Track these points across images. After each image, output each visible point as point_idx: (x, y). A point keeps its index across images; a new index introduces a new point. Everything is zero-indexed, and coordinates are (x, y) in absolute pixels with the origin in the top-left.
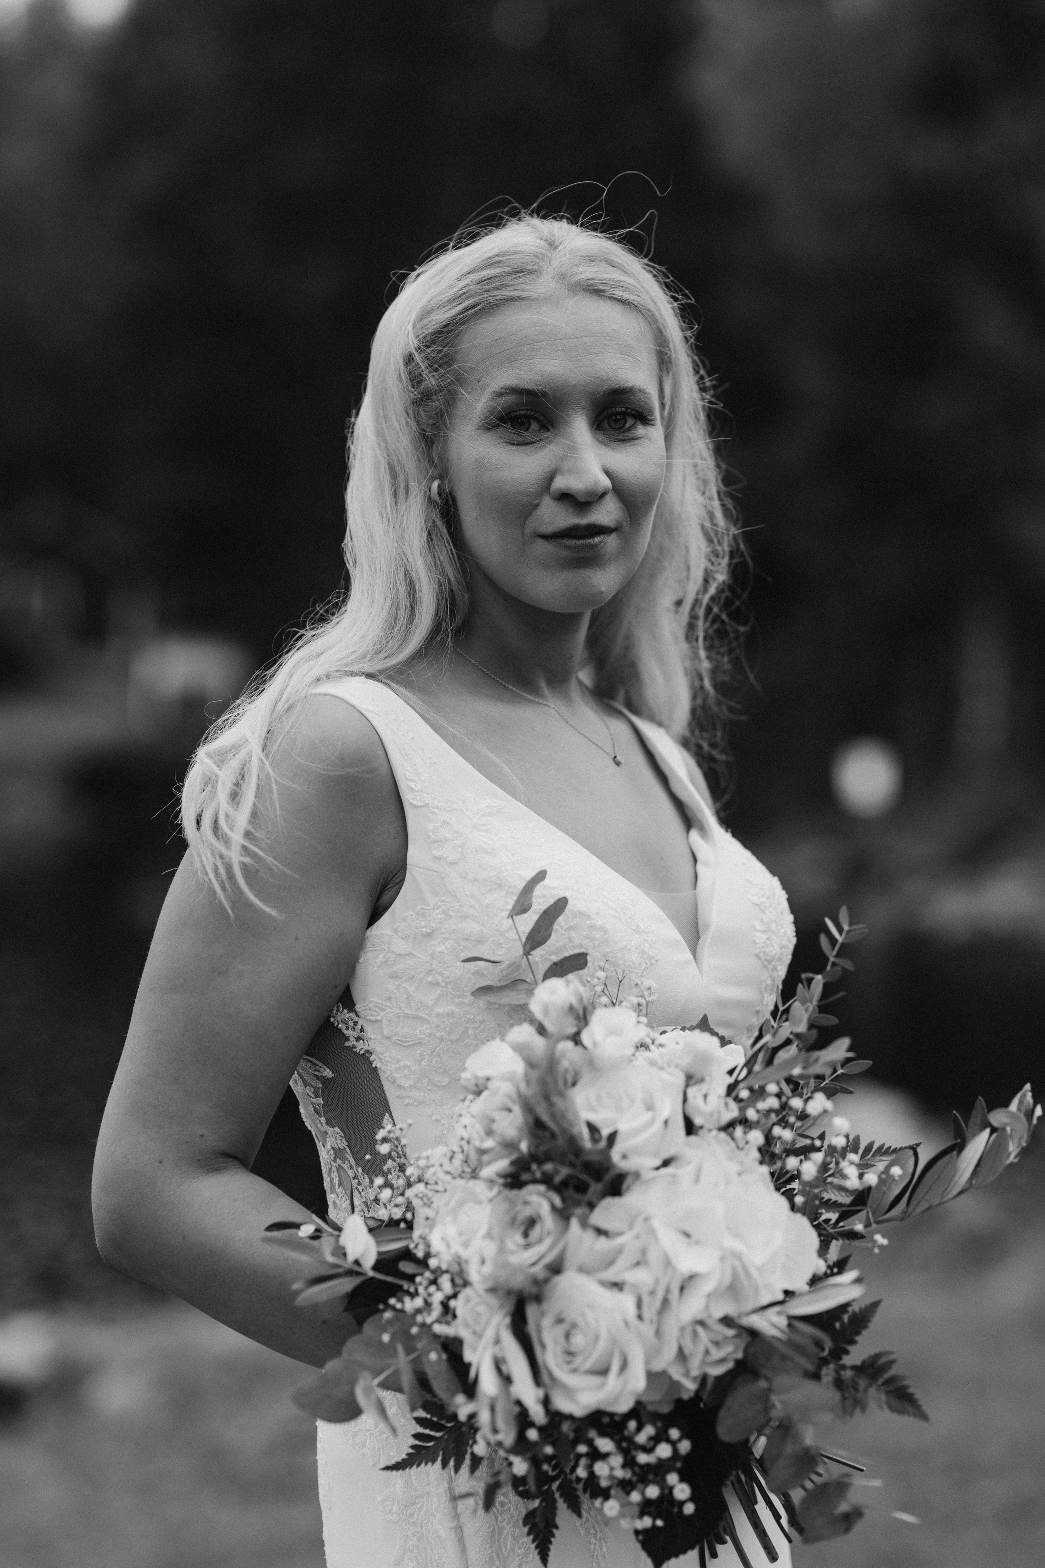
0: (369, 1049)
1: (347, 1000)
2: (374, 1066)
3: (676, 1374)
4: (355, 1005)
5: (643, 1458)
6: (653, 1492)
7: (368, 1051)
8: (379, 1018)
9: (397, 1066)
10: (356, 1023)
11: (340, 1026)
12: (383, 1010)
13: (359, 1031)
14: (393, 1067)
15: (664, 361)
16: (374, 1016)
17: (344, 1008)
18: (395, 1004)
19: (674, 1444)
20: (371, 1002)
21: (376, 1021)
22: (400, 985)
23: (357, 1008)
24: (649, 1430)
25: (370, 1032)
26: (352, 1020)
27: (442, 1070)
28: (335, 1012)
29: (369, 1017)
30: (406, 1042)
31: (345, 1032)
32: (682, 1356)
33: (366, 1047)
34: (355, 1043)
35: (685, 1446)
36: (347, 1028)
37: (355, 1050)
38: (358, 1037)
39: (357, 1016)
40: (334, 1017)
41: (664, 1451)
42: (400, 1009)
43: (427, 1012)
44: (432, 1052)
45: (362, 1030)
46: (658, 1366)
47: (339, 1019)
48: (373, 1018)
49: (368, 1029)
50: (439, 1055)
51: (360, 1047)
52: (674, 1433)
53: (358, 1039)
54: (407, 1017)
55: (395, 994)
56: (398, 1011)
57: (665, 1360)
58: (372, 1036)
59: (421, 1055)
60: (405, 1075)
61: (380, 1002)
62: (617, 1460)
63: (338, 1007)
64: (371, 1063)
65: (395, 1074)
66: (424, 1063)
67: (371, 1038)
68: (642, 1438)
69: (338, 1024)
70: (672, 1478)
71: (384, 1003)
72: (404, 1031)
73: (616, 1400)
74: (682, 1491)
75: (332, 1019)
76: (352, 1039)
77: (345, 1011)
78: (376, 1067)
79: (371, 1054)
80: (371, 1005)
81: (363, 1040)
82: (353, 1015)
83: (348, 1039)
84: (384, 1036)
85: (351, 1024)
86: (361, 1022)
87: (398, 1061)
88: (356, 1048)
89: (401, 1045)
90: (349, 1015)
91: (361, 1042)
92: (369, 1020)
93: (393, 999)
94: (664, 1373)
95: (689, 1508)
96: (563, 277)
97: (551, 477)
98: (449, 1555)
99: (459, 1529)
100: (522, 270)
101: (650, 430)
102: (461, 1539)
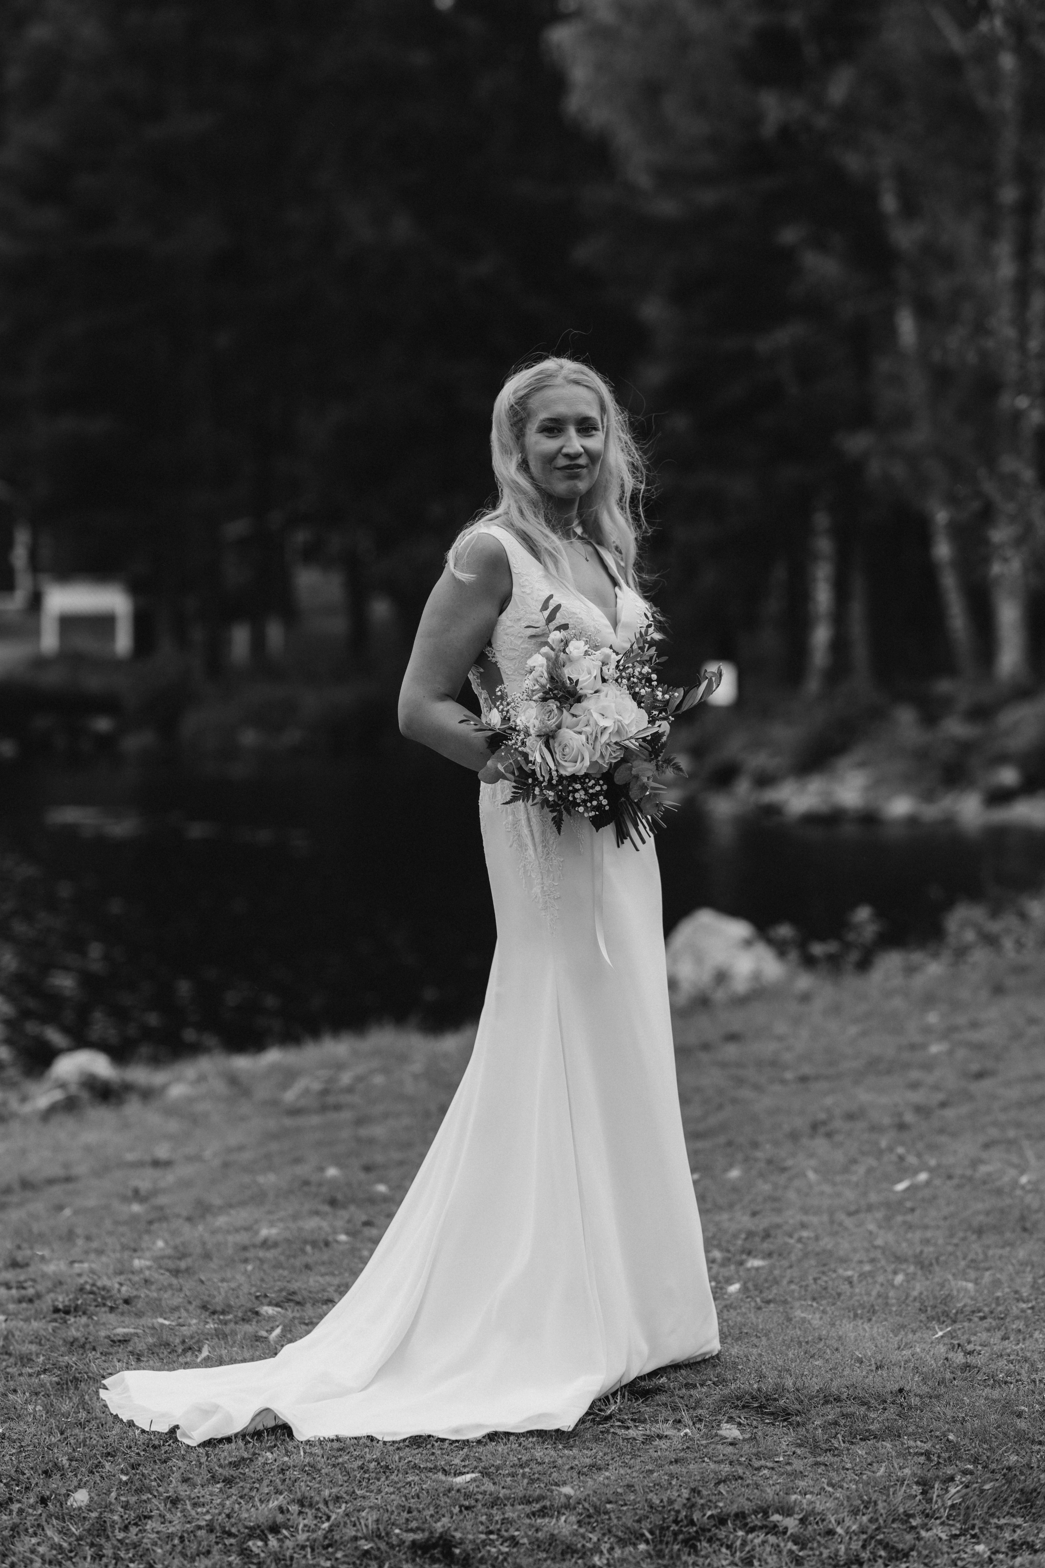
3: (601, 762)
5: (591, 791)
6: (595, 803)
8: (500, 649)
9: (507, 667)
10: (492, 651)
12: (502, 646)
14: (505, 667)
15: (603, 409)
18: (506, 644)
19: (601, 786)
20: (498, 644)
23: (493, 646)
24: (593, 782)
25: (497, 655)
30: (510, 658)
31: (488, 655)
32: (602, 756)
33: (496, 660)
34: (492, 659)
35: (605, 787)
36: (489, 653)
37: (491, 661)
39: (493, 649)
41: (598, 788)
44: (519, 662)
45: (494, 654)
46: (594, 759)
47: (486, 650)
49: (497, 653)
51: (494, 660)
52: (601, 782)
53: (493, 657)
54: (511, 649)
56: (508, 647)
57: (596, 757)
59: (515, 663)
60: (509, 670)
61: (501, 643)
62: (582, 792)
64: (497, 666)
65: (506, 670)
67: (497, 657)
68: (590, 784)
69: (486, 652)
70: (601, 798)
71: (503, 644)
72: (510, 654)
73: (580, 770)
74: (605, 802)
75: (484, 651)
76: (491, 657)
77: (489, 647)
78: (499, 667)
79: (497, 662)
81: (495, 658)
82: (491, 649)
83: (489, 657)
84: (502, 656)
86: (494, 651)
87: (507, 665)
89: (508, 659)
92: (497, 650)
93: (506, 642)
94: (596, 762)
95: (607, 808)
96: (565, 378)
97: (562, 448)
98: (528, 841)
99: (531, 831)
100: (550, 376)
101: (598, 433)
102: (532, 835)
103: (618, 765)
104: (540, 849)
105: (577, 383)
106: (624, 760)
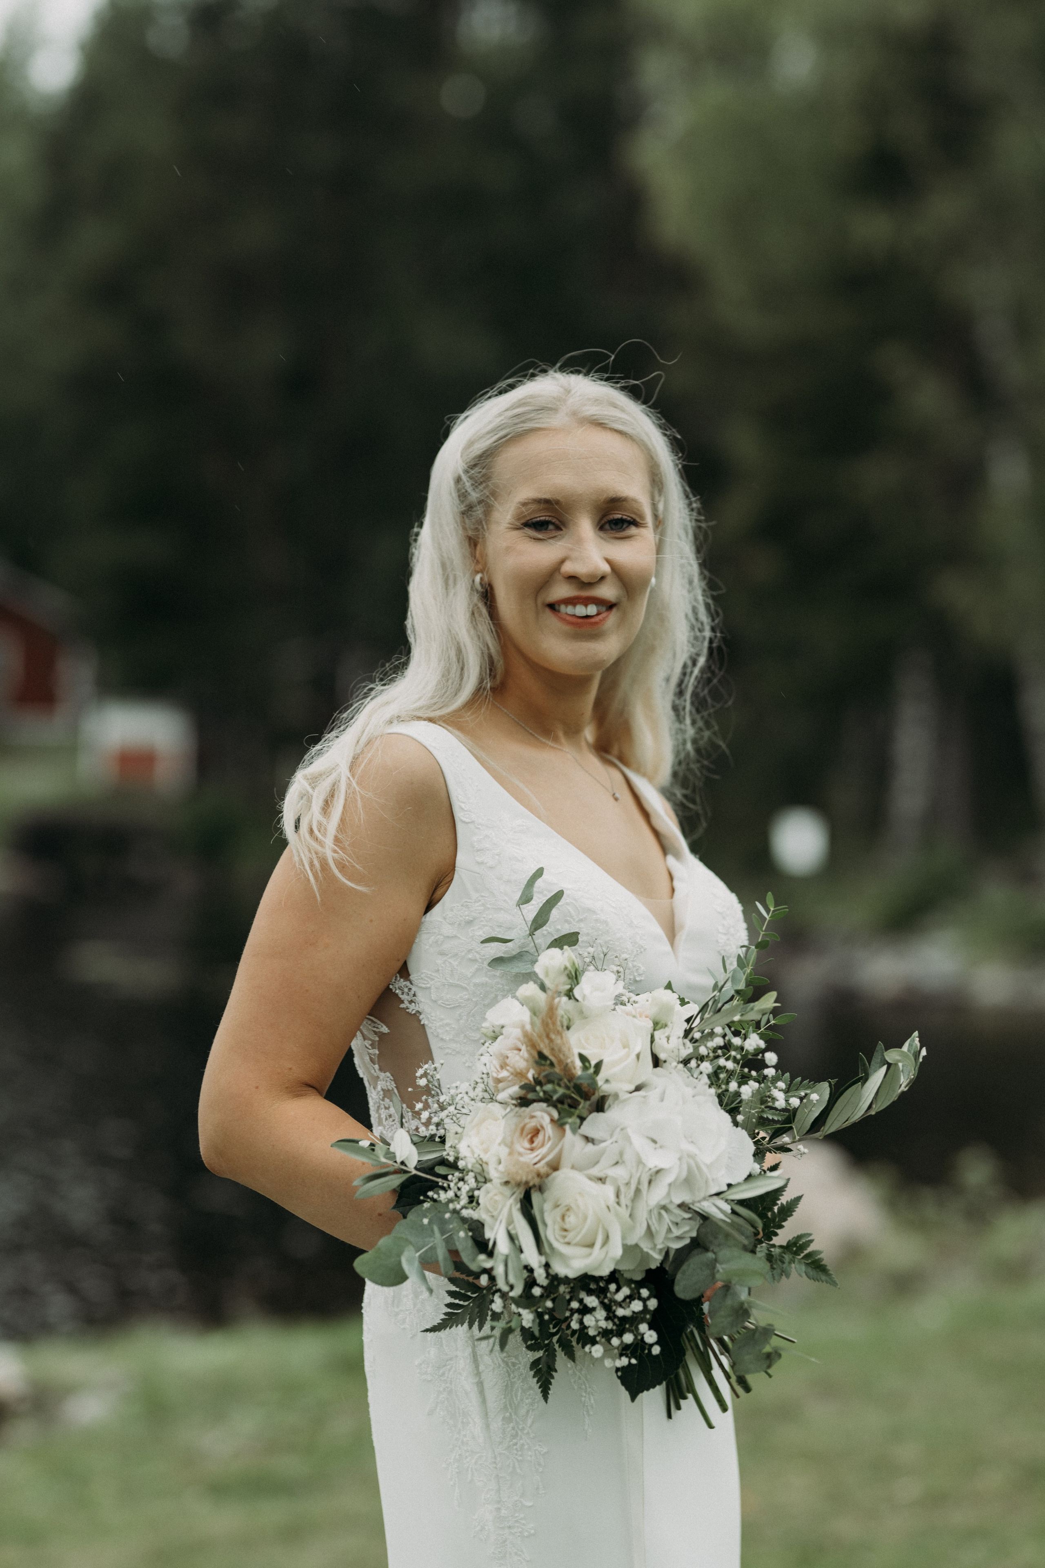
0: (419, 1010)
1: (404, 971)
2: (422, 1023)
3: (646, 1247)
4: (409, 975)
5: (620, 1312)
6: (628, 1338)
7: (418, 1012)
8: (428, 985)
9: (441, 1023)
10: (410, 989)
11: (397, 991)
12: (433, 979)
13: (412, 996)
14: (438, 1024)
16: (424, 984)
17: (401, 977)
18: (441, 975)
19: (644, 1301)
20: (422, 973)
21: (426, 988)
22: (446, 960)
23: (411, 977)
24: (625, 1291)
25: (420, 997)
26: (407, 987)
27: (475, 1027)
28: (393, 980)
29: (420, 985)
30: (449, 1005)
31: (400, 996)
32: (650, 1233)
33: (417, 1009)
34: (408, 1005)
35: (653, 1304)
36: (403, 994)
37: (407, 1010)
38: (411, 1000)
39: (411, 984)
40: (393, 985)
41: (637, 1306)
42: (446, 979)
43: (466, 982)
44: (470, 1013)
45: (414, 995)
46: (631, 1242)
47: (397, 986)
48: (424, 986)
49: (420, 995)
50: (473, 1016)
51: (412, 1008)
52: (645, 1293)
53: (411, 1002)
54: (451, 985)
55: (442, 967)
56: (444, 981)
57: (637, 1236)
58: (423, 1000)
59: (460, 1015)
60: (447, 1031)
61: (430, 973)
62: (601, 1314)
63: (396, 977)
64: (420, 1021)
65: (439, 1031)
66: (462, 1022)
67: (421, 1002)
68: (619, 1297)
69: (396, 990)
70: (643, 1327)
71: (433, 974)
72: (448, 996)
73: (600, 1265)
74: (651, 1337)
75: (391, 987)
76: (406, 1002)
77: (402, 980)
78: (424, 1025)
79: (420, 1013)
80: (422, 976)
81: (415, 1003)
82: (408, 983)
83: (402, 1002)
84: (432, 1000)
85: (406, 990)
86: (414, 989)
87: (442, 1020)
88: (408, 1009)
89: (444, 1007)
90: (405, 983)
91: (413, 1004)
92: (421, 987)
93: (440, 971)
94: (637, 1246)
95: (656, 1350)
96: (574, 413)
97: (562, 561)
98: (472, 1404)
99: (480, 1384)
100: (543, 409)
101: (642, 531)
102: (482, 1392)
103: (683, 1255)
104: (497, 1424)
105: (599, 424)
106: (697, 1244)
